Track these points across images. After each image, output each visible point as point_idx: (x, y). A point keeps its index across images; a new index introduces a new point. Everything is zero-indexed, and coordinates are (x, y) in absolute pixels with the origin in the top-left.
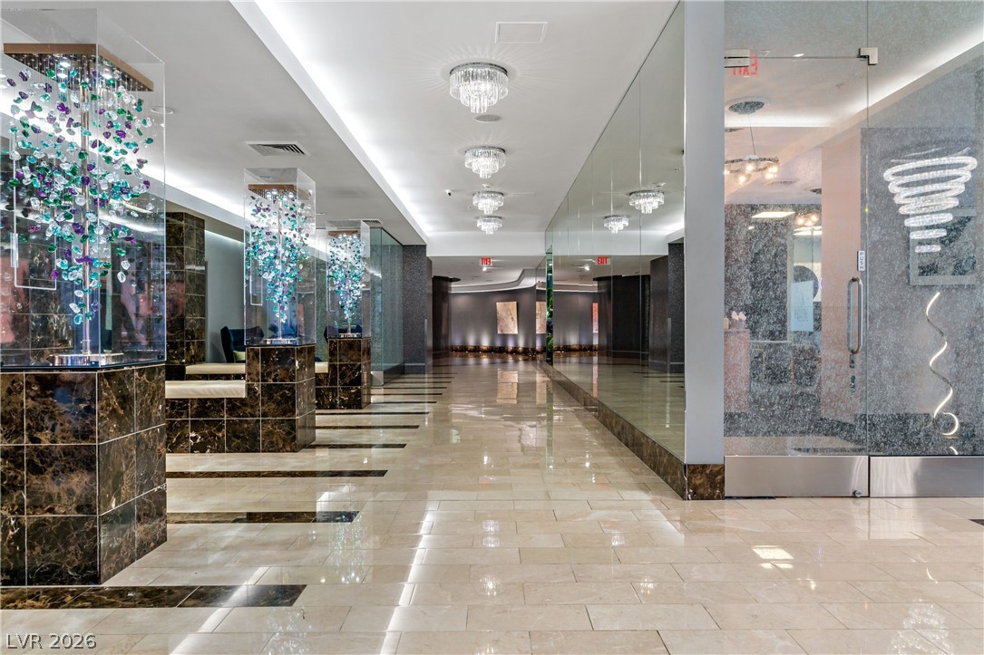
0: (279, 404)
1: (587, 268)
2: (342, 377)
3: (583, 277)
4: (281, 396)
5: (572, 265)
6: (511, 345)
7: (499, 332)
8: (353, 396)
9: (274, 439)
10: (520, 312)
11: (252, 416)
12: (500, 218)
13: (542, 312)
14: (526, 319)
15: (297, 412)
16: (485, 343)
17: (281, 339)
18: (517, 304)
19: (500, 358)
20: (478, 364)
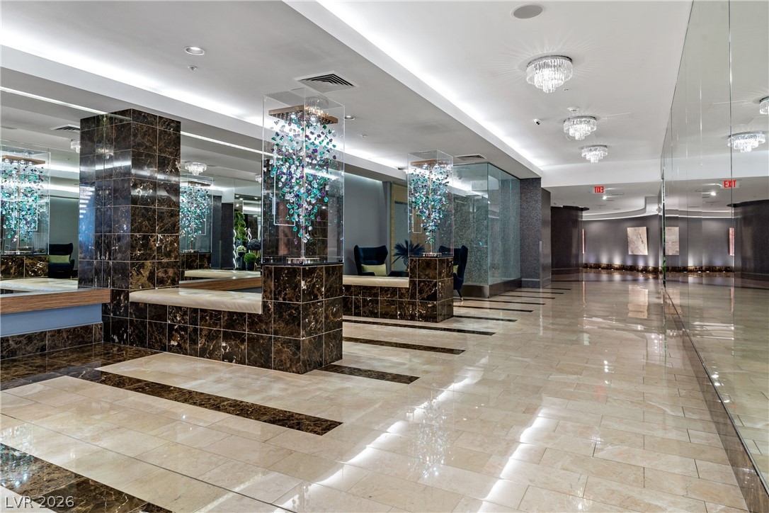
0: (287, 323)
1: (713, 194)
2: (421, 292)
3: (712, 203)
4: (290, 315)
5: (696, 191)
6: (641, 264)
7: (630, 253)
8: (429, 310)
9: (283, 358)
10: (650, 237)
11: (267, 332)
12: (606, 146)
13: (672, 235)
14: (656, 241)
15: (302, 332)
16: (617, 262)
17: (303, 258)
18: (647, 229)
19: (631, 275)
20: (611, 280)
